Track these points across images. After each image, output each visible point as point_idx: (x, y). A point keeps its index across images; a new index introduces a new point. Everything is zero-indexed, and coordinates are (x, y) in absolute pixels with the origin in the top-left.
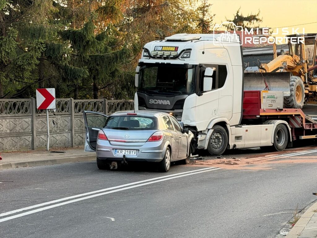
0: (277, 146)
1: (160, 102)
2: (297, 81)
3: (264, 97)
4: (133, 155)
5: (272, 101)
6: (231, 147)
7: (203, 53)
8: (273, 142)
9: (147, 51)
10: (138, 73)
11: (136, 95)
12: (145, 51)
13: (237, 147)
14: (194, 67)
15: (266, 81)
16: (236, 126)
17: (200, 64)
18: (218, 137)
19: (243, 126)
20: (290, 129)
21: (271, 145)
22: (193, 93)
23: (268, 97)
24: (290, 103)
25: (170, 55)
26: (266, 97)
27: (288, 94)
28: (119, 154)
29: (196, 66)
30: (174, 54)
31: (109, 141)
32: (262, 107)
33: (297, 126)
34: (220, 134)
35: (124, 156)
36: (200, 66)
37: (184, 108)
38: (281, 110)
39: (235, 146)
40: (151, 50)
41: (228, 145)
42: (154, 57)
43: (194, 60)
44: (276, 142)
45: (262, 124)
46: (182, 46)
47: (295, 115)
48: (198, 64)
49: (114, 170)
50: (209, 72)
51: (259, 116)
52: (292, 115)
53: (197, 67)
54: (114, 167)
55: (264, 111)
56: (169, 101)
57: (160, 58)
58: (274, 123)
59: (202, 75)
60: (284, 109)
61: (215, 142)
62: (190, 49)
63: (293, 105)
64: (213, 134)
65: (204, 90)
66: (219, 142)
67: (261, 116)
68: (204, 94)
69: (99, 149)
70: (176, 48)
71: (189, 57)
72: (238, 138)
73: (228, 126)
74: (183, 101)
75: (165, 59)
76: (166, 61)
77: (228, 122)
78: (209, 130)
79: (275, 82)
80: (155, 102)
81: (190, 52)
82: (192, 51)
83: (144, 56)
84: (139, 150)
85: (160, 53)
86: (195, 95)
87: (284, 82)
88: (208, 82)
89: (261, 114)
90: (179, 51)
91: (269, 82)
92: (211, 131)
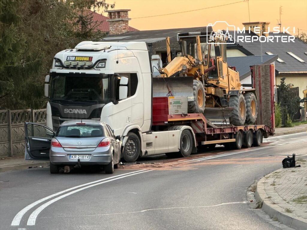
0: (183, 152)
1: (76, 111)
2: (198, 85)
3: (171, 103)
4: (86, 159)
5: (178, 106)
6: (143, 154)
7: (117, 62)
8: (179, 148)
9: (59, 60)
10: (48, 83)
11: (49, 105)
12: (56, 61)
13: (149, 153)
14: (109, 76)
15: (169, 86)
16: (147, 133)
17: (115, 74)
18: (132, 144)
19: (153, 133)
20: (194, 135)
21: (178, 151)
22: (109, 102)
23: (174, 103)
24: (192, 107)
25: (85, 65)
26: (173, 102)
27: (192, 98)
28: (74, 159)
29: (111, 75)
30: (88, 64)
31: (63, 148)
32: (170, 113)
33: (199, 131)
34: (134, 141)
35: (79, 160)
36: (116, 75)
37: (101, 117)
38: (185, 115)
39: (146, 152)
40: (63, 60)
41: (141, 151)
42: (67, 67)
43: (110, 69)
44: (182, 147)
45: (167, 130)
46: (96, 57)
47: (198, 120)
48: (113, 73)
49: (67, 173)
50: (124, 80)
51: (167, 122)
52: (195, 120)
53: (112, 77)
54: (67, 171)
55: (172, 117)
56: (85, 110)
57: (74, 68)
58: (179, 129)
59: (118, 84)
60: (188, 114)
61: (129, 149)
62: (105, 60)
63: (196, 109)
64: (127, 141)
65: (120, 99)
66: (133, 148)
67: (169, 122)
68: (119, 102)
69: (54, 155)
70: (91, 58)
71: (104, 67)
72: (149, 144)
73: (140, 133)
74: (101, 109)
75: (79, 69)
76: (80, 71)
77: (140, 129)
78: (124, 137)
79: (178, 87)
80: (70, 111)
81: (105, 62)
82: (107, 62)
83: (56, 66)
84: (91, 155)
85: (73, 63)
86: (111, 104)
87: (188, 87)
88: (123, 91)
89: (169, 120)
90: (94, 61)
91: (171, 87)
92: (126, 138)
